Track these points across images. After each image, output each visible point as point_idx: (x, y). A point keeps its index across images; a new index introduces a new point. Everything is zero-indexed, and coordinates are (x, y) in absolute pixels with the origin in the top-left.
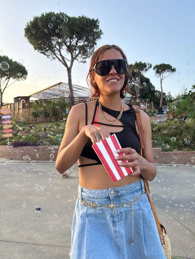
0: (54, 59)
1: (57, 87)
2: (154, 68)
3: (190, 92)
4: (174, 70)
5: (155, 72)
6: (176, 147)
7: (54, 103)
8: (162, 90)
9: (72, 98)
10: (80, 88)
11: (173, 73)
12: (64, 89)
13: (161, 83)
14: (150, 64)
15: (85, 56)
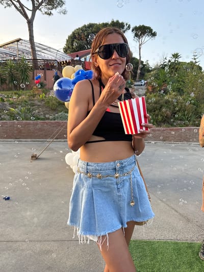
0: (9, 5)
1: (15, 45)
2: (133, 30)
3: (169, 61)
4: (154, 35)
5: (134, 35)
6: (155, 123)
7: (11, 67)
8: (140, 57)
9: (35, 60)
10: (45, 48)
11: (153, 38)
12: (24, 48)
13: (140, 49)
14: (128, 24)
15: (51, 6)
